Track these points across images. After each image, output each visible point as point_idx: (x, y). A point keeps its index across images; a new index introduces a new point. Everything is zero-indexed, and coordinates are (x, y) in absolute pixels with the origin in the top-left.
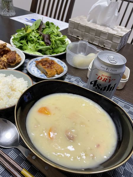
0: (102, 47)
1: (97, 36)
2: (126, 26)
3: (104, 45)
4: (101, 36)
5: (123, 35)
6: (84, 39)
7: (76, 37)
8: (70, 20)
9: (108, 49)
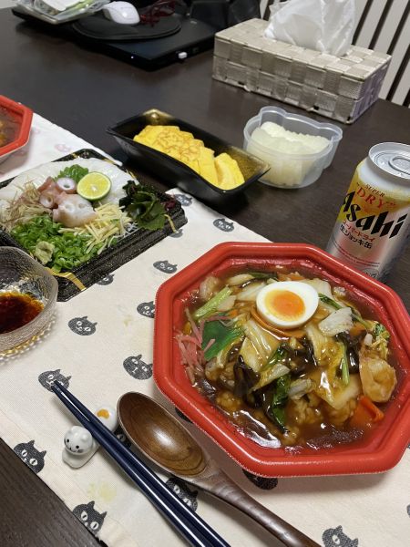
0: (312, 112)
1: (294, 80)
3: (316, 104)
4: (305, 80)
5: (366, 76)
6: (259, 91)
7: (236, 83)
8: (218, 38)
9: (328, 114)
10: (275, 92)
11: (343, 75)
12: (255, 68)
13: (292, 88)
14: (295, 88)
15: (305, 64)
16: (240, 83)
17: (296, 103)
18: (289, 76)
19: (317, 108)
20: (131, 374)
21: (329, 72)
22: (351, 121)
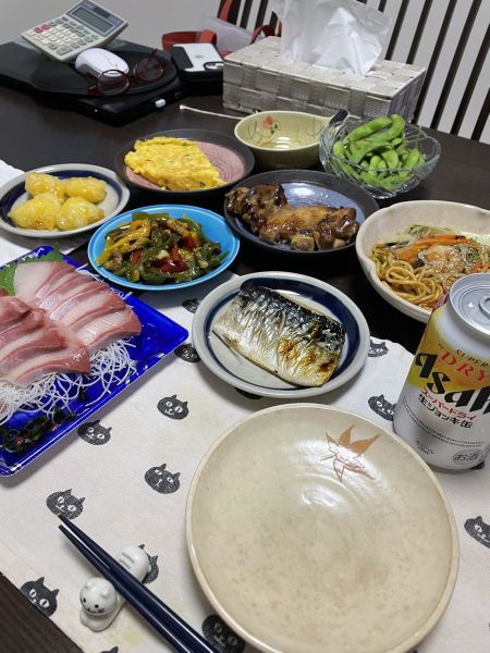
2: (410, 60)
12: (271, 93)
18: (307, 98)
20: (155, 488)
21: (352, 91)
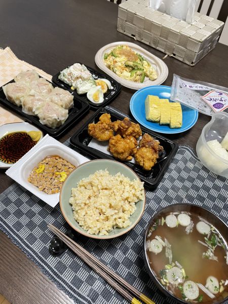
0: (172, 57)
1: (163, 37)
3: (174, 53)
4: (169, 38)
5: (203, 39)
6: (143, 41)
7: (130, 35)
8: (120, 7)
9: (181, 59)
10: (152, 43)
11: (189, 37)
12: (141, 28)
13: (161, 42)
14: (163, 42)
15: (168, 29)
16: (132, 35)
17: (163, 51)
18: (159, 34)
19: (174, 55)
21: (182, 35)
22: (193, 65)
